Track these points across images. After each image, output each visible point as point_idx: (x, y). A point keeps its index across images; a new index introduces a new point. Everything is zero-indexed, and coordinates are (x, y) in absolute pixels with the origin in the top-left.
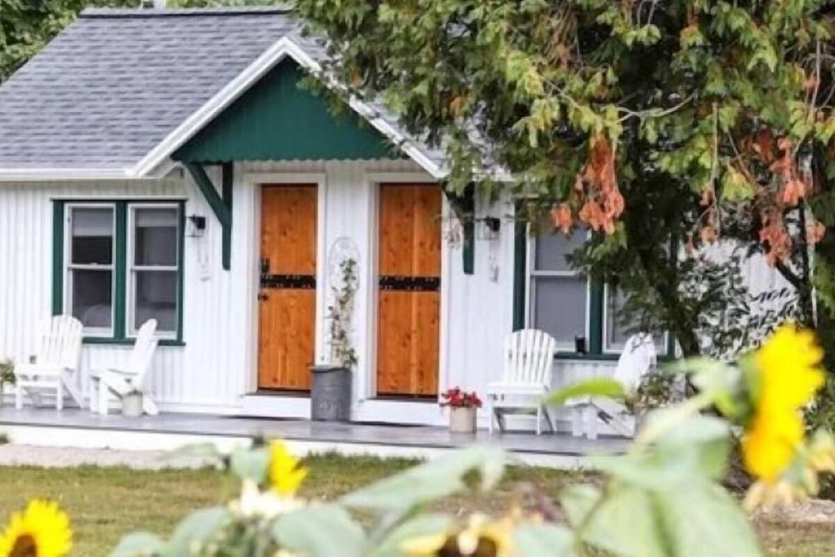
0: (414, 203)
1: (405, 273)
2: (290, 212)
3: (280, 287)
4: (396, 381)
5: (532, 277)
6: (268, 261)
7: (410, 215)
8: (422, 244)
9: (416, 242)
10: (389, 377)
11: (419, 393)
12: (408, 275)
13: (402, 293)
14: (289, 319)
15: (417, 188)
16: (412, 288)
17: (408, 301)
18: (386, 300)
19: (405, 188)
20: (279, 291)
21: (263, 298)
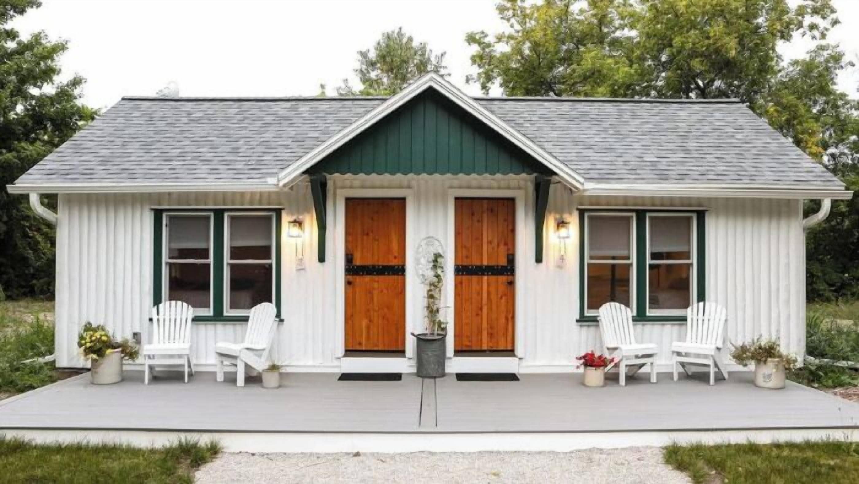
0: (483, 212)
1: (476, 262)
2: (372, 219)
3: (363, 274)
4: (471, 341)
5: (589, 265)
6: (352, 255)
7: (480, 221)
8: (490, 242)
9: (485, 240)
10: (464, 339)
11: (490, 348)
12: (478, 264)
13: (475, 278)
14: (372, 298)
15: (485, 201)
16: (483, 274)
17: (480, 283)
18: (461, 283)
19: (476, 201)
20: (362, 278)
21: (348, 283)
